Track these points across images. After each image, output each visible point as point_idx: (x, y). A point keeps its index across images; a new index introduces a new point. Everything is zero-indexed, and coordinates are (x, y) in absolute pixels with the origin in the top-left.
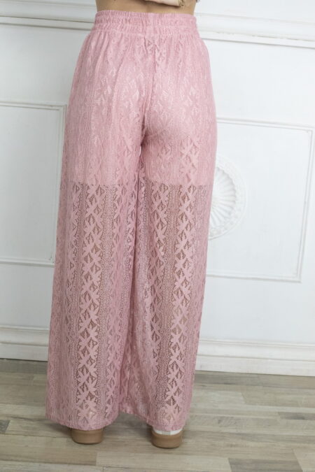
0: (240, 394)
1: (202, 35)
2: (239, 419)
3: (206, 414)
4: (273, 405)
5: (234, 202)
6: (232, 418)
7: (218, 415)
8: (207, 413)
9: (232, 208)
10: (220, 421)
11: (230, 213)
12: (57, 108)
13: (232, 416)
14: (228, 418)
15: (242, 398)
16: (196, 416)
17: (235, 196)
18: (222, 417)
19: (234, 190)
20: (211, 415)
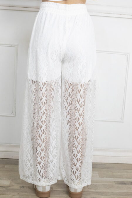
4: (111, 178)
12: (14, 46)
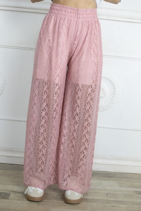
0: (116, 182)
1: (99, 17)
2: (116, 194)
5: (114, 94)
6: (113, 193)
8: (101, 191)
9: (113, 97)
10: (107, 195)
11: (112, 99)
14: (111, 193)
15: (117, 184)
16: (96, 192)
17: (115, 91)
18: (108, 193)
19: (114, 88)
20: (102, 192)
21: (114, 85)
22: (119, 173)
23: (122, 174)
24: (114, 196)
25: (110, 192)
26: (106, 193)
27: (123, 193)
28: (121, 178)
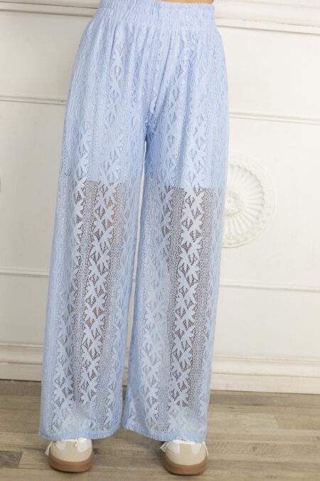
0: (273, 416)
2: (275, 446)
3: (238, 441)
5: (262, 205)
6: (268, 444)
7: (252, 442)
8: (239, 439)
9: (260, 212)
10: (254, 449)
11: (257, 218)
13: (266, 442)
14: (263, 445)
15: (275, 421)
16: (228, 443)
17: (263, 199)
18: (256, 444)
19: (263, 193)
21: (260, 185)
22: (278, 395)
23: (285, 395)
24: (272, 450)
25: (262, 442)
26: (251, 444)
27: (291, 443)
28: (284, 406)
